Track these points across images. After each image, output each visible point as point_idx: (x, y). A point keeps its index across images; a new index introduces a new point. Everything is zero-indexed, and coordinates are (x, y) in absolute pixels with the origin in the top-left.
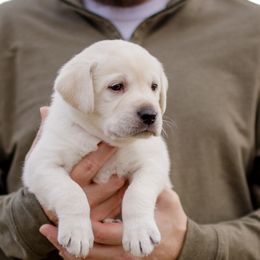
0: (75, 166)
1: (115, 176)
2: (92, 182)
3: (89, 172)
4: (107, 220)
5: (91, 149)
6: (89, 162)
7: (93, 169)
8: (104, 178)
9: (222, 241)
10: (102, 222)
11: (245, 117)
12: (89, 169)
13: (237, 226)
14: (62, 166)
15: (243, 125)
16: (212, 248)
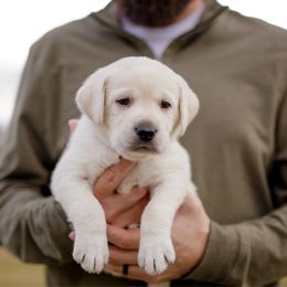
0: (98, 178)
1: (136, 186)
2: (115, 192)
3: (111, 184)
4: (131, 226)
5: (113, 162)
6: (111, 174)
7: (115, 180)
8: (126, 189)
9: (244, 241)
10: (126, 228)
11: (265, 124)
12: (111, 180)
13: (258, 226)
14: (86, 178)
15: (264, 131)
16: (234, 248)
